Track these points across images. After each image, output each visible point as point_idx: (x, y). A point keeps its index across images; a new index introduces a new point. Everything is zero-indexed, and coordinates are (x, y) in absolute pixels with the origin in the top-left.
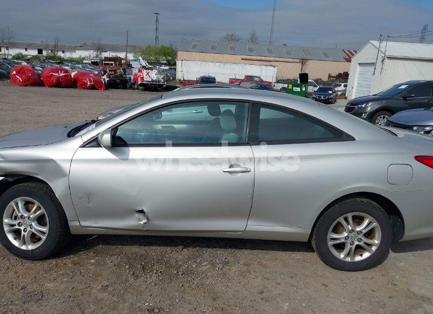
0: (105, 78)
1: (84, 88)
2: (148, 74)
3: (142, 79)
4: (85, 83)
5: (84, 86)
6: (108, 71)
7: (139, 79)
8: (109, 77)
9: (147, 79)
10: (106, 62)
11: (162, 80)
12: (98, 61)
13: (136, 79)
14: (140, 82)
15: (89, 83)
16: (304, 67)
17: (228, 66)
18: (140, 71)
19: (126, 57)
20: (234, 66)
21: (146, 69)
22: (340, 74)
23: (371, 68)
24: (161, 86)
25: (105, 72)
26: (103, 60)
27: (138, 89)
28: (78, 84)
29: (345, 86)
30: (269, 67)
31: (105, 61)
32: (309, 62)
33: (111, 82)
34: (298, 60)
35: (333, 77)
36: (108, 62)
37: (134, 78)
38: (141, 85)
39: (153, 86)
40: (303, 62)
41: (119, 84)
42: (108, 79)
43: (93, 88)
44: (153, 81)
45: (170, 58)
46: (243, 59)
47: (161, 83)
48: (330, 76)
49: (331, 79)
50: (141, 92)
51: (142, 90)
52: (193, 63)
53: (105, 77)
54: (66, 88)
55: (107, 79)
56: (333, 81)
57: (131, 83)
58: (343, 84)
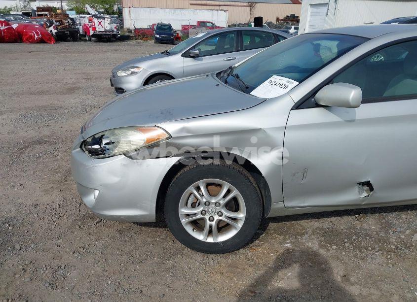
0: (52, 30)
1: (32, 42)
2: (100, 23)
3: (94, 29)
4: (31, 36)
5: (31, 40)
6: (54, 21)
7: (91, 29)
8: (57, 29)
9: (99, 29)
10: (40, 13)
11: (115, 30)
12: (30, 11)
13: (86, 30)
14: (92, 33)
15: (36, 37)
16: (252, 10)
17: (178, 11)
18: (90, 21)
19: (62, 6)
20: (184, 11)
21: (98, 18)
22: (287, 16)
23: (324, 9)
24: (114, 36)
25: (52, 24)
26: (35, 11)
27: (90, 40)
28: (24, 38)
29: (297, 28)
30: (220, 11)
31: (38, 11)
32: (258, 5)
33: (60, 34)
34: (246, 4)
35: (282, 20)
36: (42, 13)
37: (84, 29)
38: (94, 36)
39: (107, 36)
40: (251, 5)
41: (69, 36)
42: (56, 31)
43: (42, 41)
44: (106, 31)
45: (107, 6)
46: (192, 4)
47: (114, 33)
48: (278, 19)
49: (280, 21)
50: (95, 44)
51: (95, 42)
52: (142, 9)
53: (52, 28)
54: (11, 43)
55: (54, 31)
56: (281, 24)
57: (80, 35)
58: (293, 27)
